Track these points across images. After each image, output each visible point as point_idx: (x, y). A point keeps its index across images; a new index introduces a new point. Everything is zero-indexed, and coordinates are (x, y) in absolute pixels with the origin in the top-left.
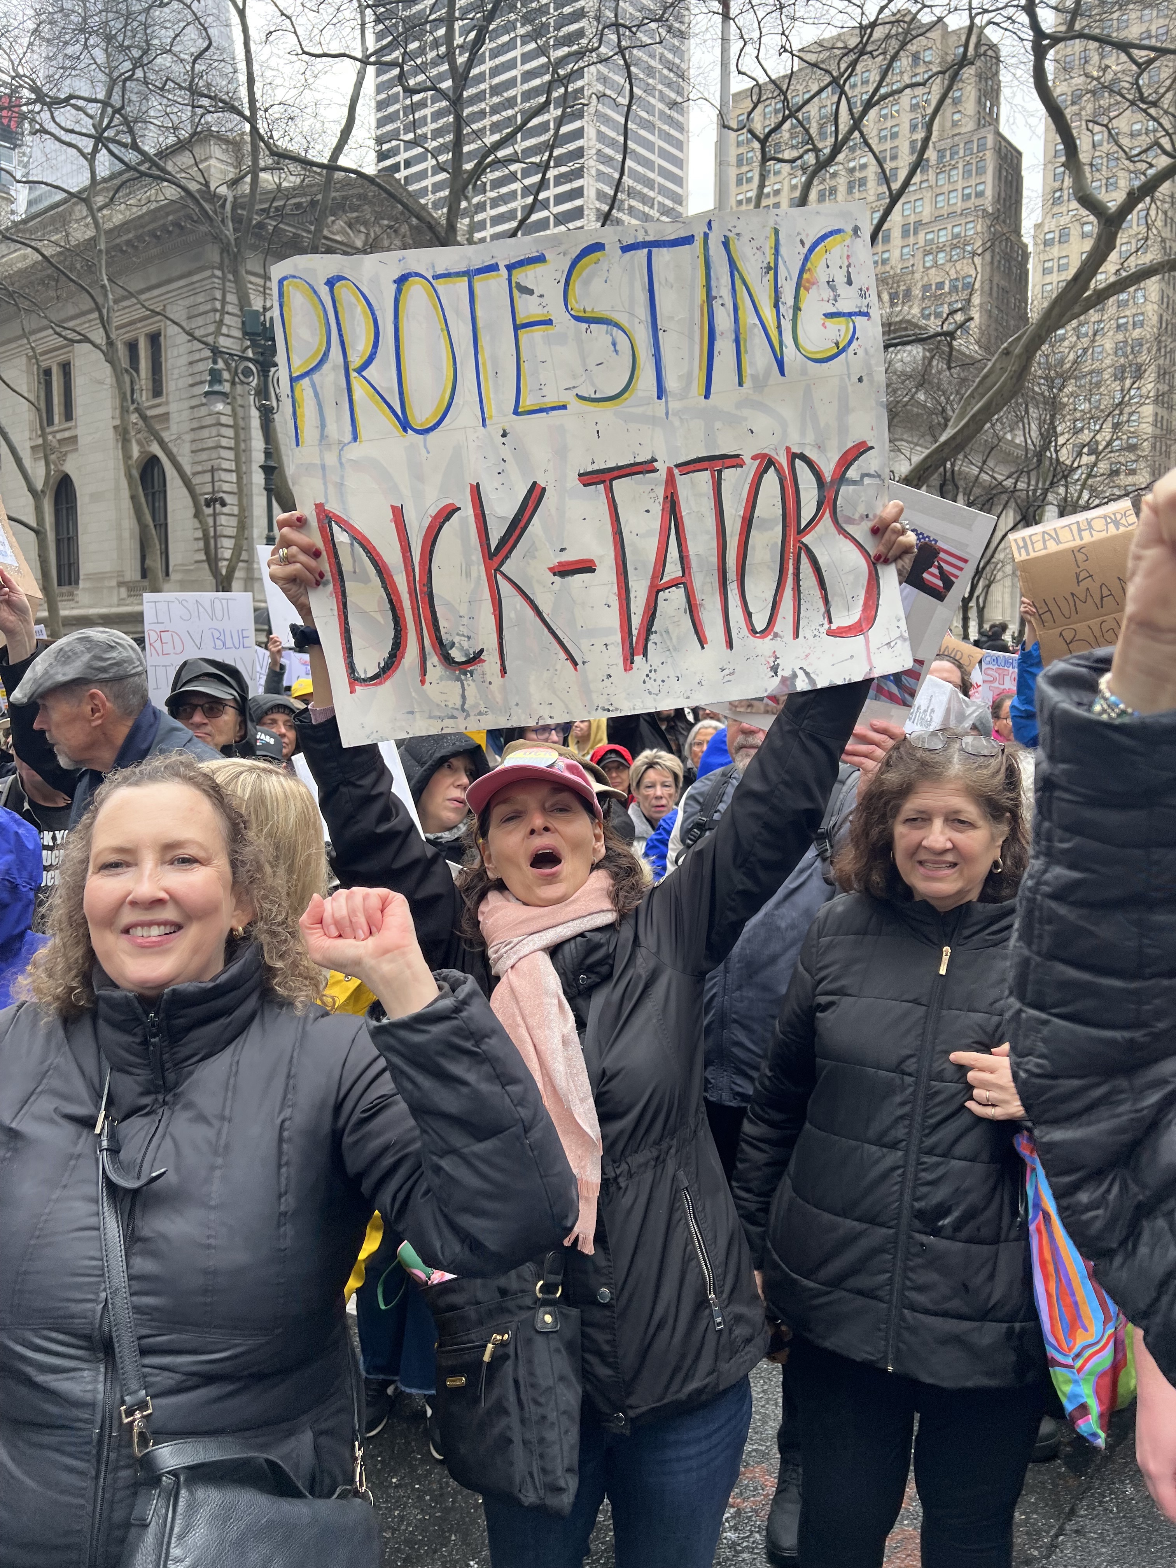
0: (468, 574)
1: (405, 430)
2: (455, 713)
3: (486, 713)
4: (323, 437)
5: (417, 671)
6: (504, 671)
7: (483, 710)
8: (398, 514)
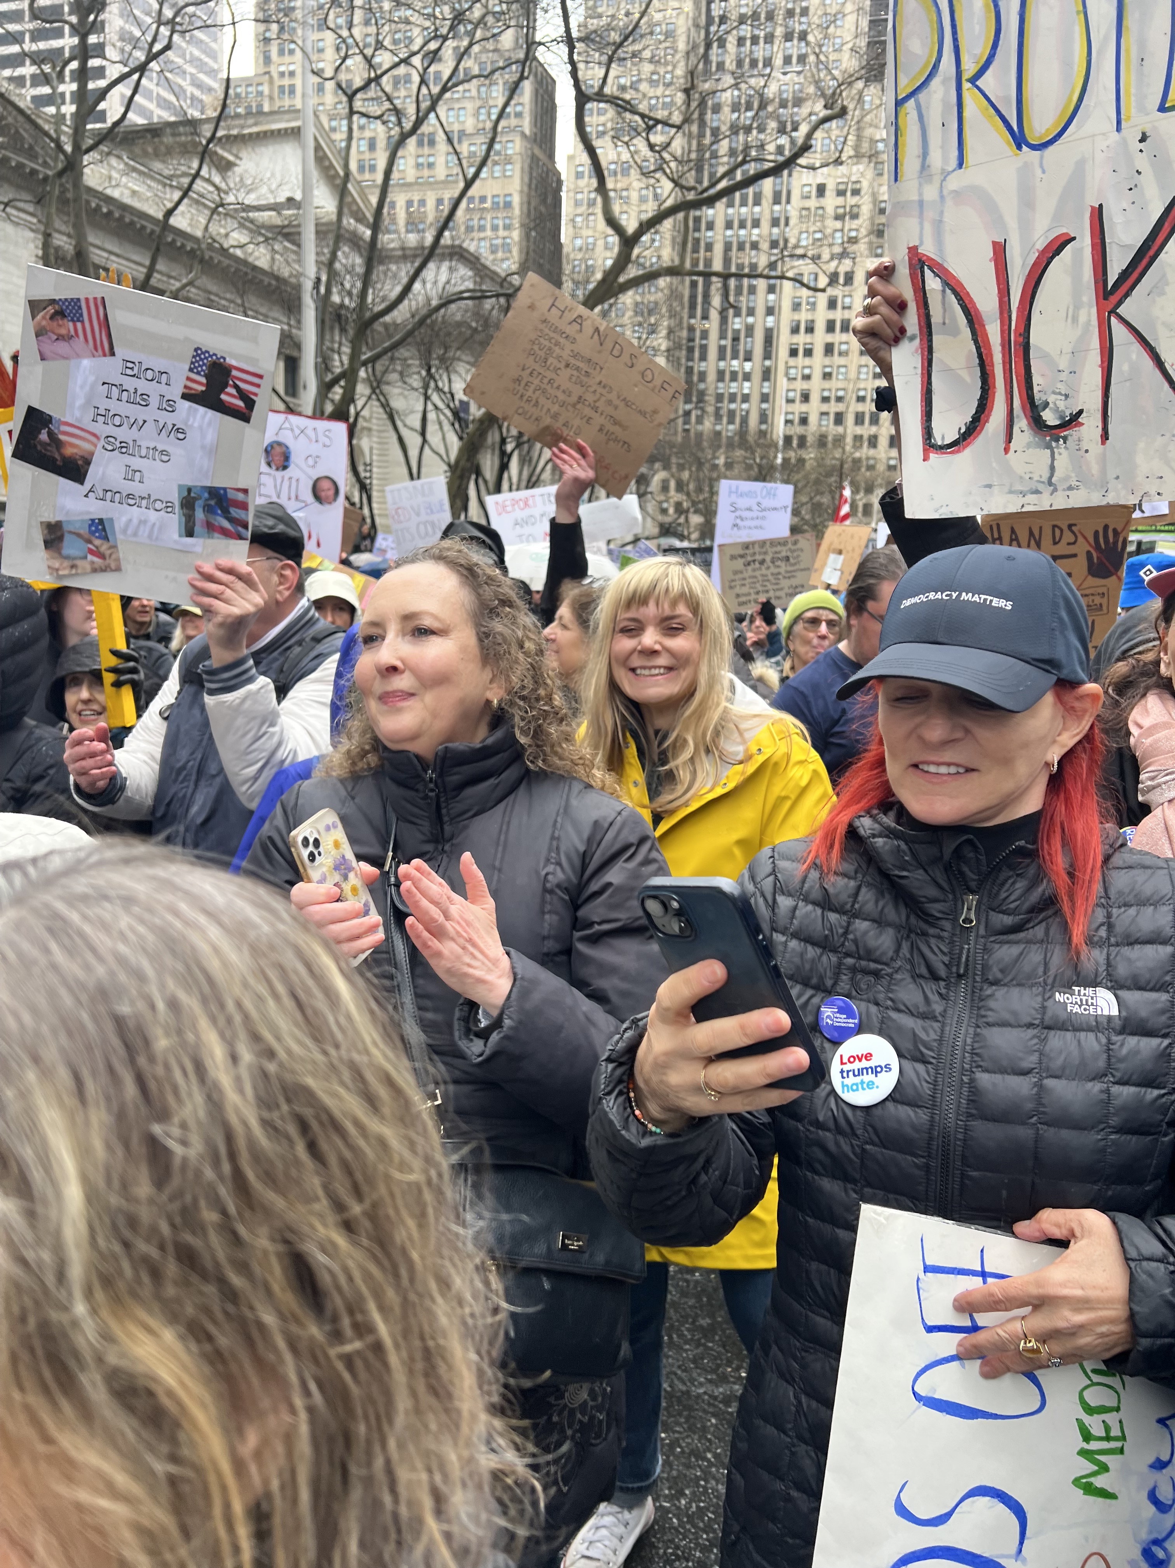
0: (1075, 319)
1: (1019, 148)
2: (1040, 487)
3: (1077, 488)
4: (924, 166)
5: (1002, 437)
6: (1105, 436)
7: (1074, 483)
8: (1000, 251)
